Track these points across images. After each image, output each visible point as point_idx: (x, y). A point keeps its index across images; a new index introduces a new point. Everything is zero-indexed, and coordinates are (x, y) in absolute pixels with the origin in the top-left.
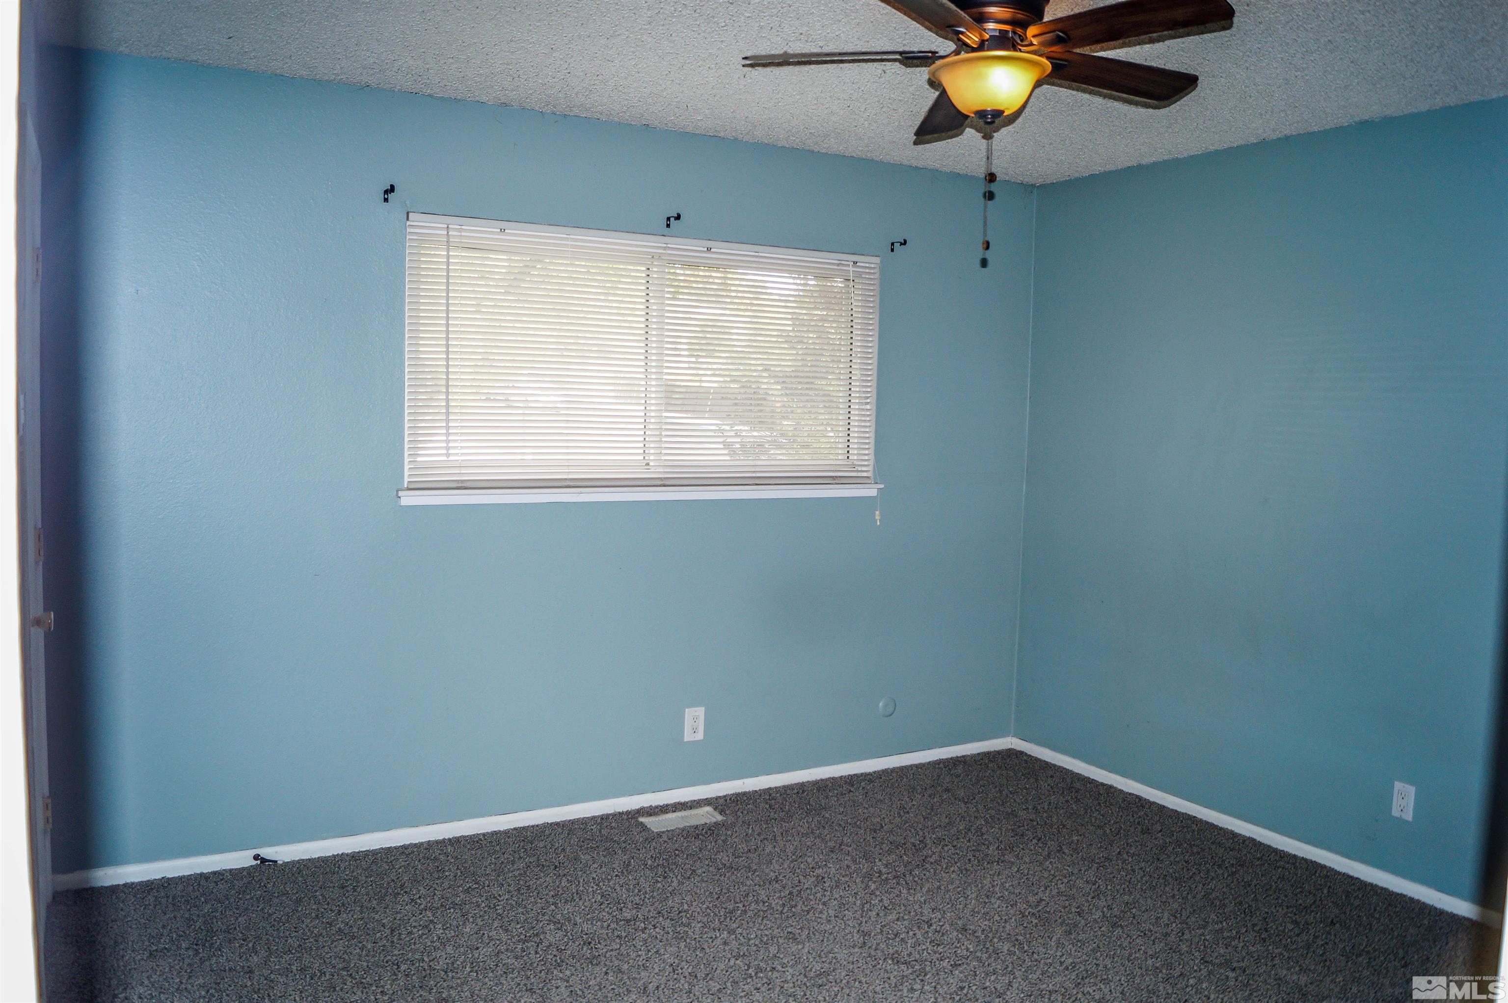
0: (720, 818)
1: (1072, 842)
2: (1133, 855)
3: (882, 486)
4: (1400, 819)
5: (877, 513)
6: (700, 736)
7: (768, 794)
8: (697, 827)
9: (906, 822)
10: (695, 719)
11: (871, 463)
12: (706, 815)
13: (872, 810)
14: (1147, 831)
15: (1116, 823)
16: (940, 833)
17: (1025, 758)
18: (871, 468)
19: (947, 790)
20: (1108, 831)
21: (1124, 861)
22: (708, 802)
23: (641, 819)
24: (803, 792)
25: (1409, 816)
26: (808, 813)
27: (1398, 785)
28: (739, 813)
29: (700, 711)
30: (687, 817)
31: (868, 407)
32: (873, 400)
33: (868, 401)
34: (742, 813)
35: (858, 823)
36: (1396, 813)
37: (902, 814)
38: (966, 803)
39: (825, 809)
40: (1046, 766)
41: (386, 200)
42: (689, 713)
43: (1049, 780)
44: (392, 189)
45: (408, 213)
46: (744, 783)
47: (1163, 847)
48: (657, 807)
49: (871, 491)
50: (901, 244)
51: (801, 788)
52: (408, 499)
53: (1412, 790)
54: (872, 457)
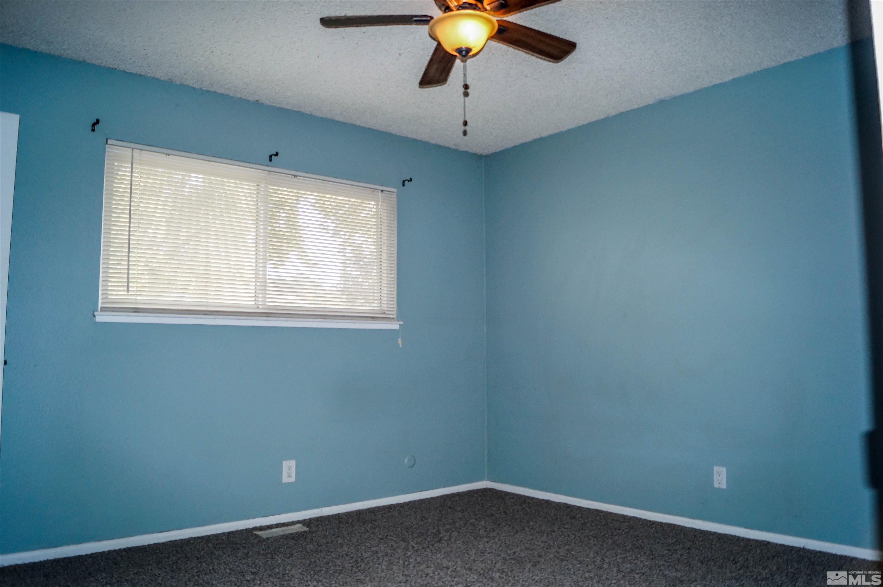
0: (306, 529)
1: (530, 525)
2: (567, 529)
3: (401, 323)
4: (719, 489)
5: (400, 340)
6: (293, 479)
7: (338, 517)
8: (292, 534)
9: (426, 523)
10: (289, 468)
11: (395, 309)
12: (298, 528)
13: (404, 519)
14: (573, 518)
15: (554, 515)
16: (447, 527)
17: (495, 491)
18: (395, 312)
19: (450, 508)
20: (550, 519)
21: (562, 532)
22: (298, 522)
23: (255, 532)
24: (360, 514)
25: (724, 486)
26: (364, 523)
27: (716, 468)
28: (320, 526)
29: (293, 463)
30: (285, 530)
31: (392, 276)
32: (395, 272)
33: (392, 272)
34: (322, 525)
35: (397, 526)
36: (716, 485)
37: (423, 520)
38: (462, 513)
39: (375, 521)
40: (508, 494)
41: (93, 130)
42: (286, 464)
43: (512, 500)
44: (98, 122)
45: (107, 140)
46: (322, 511)
47: (584, 524)
48: (266, 526)
49: (395, 326)
50: (409, 181)
51: (359, 513)
52: (101, 318)
53: (723, 470)
54: (395, 306)
